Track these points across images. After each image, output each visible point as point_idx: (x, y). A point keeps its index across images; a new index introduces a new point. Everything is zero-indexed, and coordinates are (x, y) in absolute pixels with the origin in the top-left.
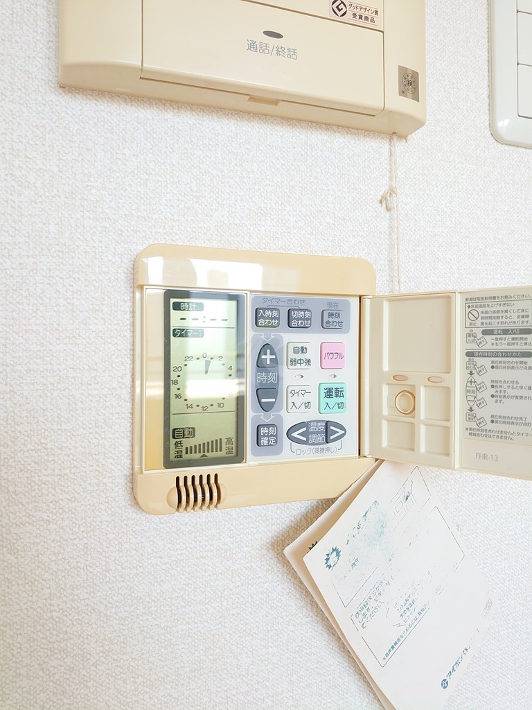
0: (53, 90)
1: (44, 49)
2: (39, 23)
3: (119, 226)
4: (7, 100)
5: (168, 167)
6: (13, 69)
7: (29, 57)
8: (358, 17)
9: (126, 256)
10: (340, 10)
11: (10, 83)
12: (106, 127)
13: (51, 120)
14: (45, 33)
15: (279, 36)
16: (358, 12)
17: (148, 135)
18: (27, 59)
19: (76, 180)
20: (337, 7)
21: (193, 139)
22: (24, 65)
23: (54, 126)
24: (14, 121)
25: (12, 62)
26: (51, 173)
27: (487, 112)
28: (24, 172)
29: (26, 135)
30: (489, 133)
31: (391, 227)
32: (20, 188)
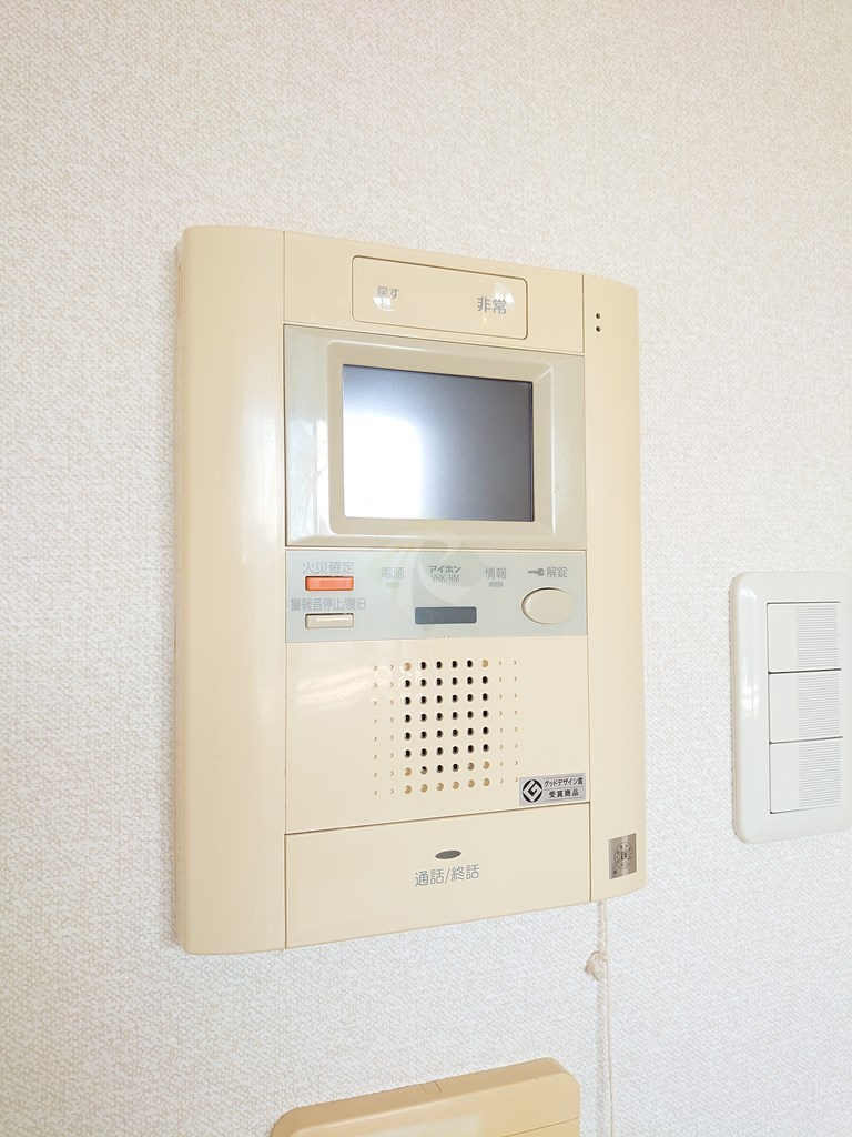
0: (169, 942)
1: (158, 894)
2: (152, 862)
3: (254, 1094)
4: (114, 971)
5: (313, 1002)
6: (120, 929)
7: (140, 909)
8: (556, 795)
9: (261, 1129)
10: (532, 794)
11: (117, 948)
12: (236, 970)
13: (168, 981)
14: (159, 874)
15: (455, 854)
16: (556, 789)
17: (289, 967)
18: (137, 912)
19: (199, 1049)
20: (530, 791)
21: (344, 958)
22: (133, 921)
23: (171, 987)
24: (122, 996)
25: (119, 920)
26: (169, 1049)
27: (730, 805)
28: (135, 1057)
29: (137, 1009)
30: (733, 832)
31: (599, 998)
32: (130, 1078)
